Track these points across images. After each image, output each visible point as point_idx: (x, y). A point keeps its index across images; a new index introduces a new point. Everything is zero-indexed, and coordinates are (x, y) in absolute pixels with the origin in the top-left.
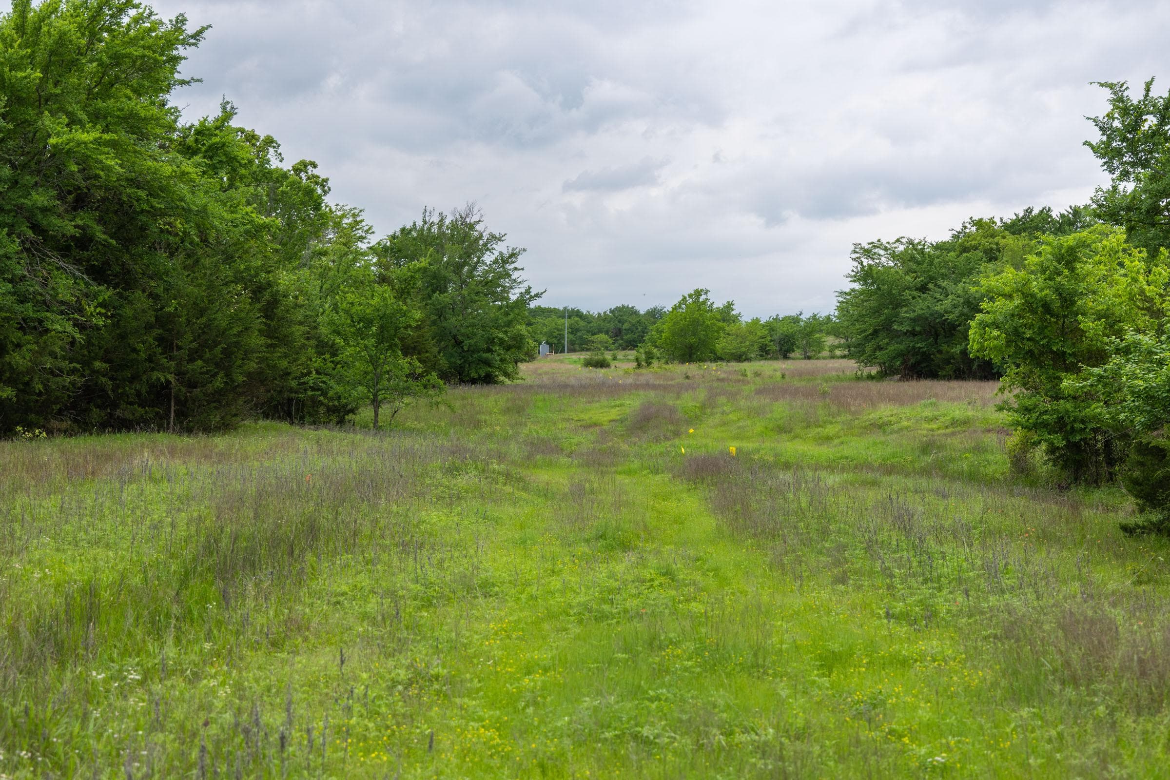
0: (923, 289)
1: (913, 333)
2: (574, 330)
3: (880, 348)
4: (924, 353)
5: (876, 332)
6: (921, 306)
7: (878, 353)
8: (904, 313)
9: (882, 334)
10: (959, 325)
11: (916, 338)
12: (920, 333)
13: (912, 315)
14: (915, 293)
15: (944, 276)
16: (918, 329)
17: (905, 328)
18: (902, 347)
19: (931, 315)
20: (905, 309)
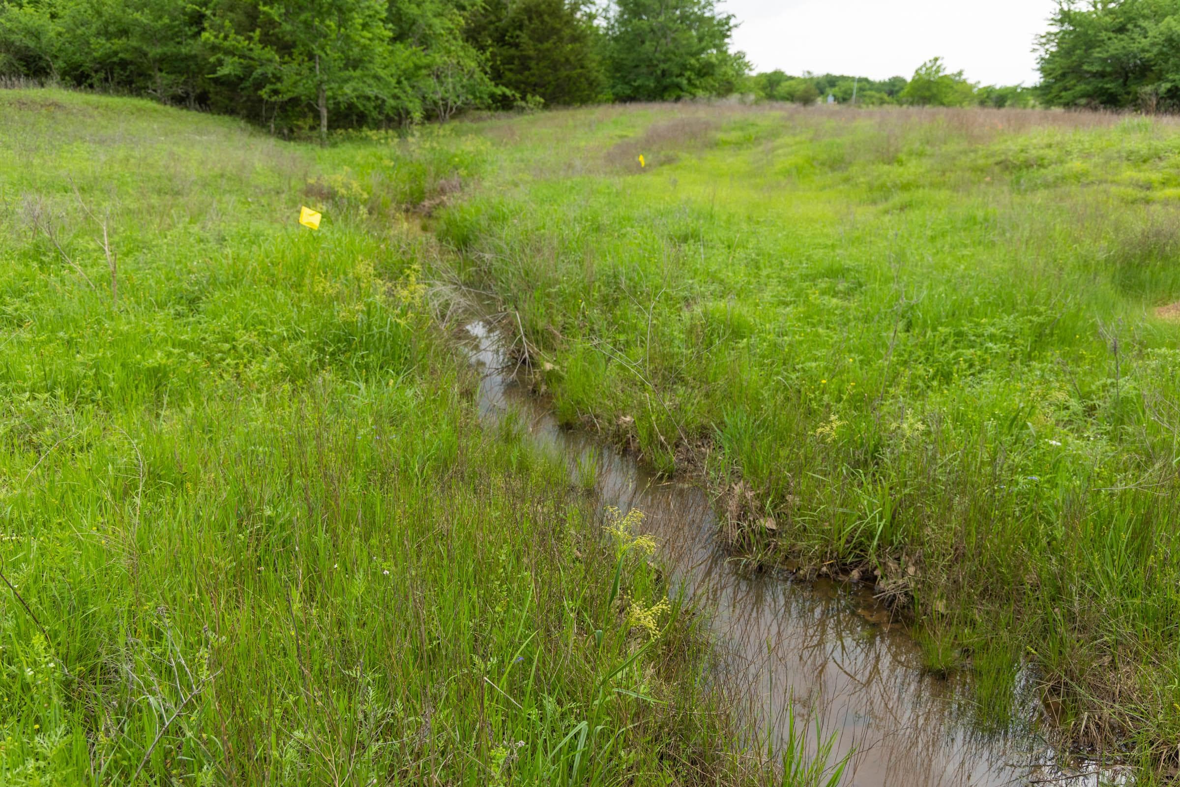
0: (1122, 29)
1: (1102, 75)
2: (861, 89)
3: (1066, 89)
4: (1111, 94)
5: (1064, 75)
6: (1116, 46)
7: (1063, 94)
8: (1097, 53)
9: (1069, 77)
10: (1155, 65)
11: (1106, 79)
12: (1110, 74)
13: (1105, 55)
14: (1112, 35)
15: (1145, 17)
16: (1108, 69)
17: (1095, 68)
18: (1089, 88)
19: (1126, 55)
20: (1098, 50)
